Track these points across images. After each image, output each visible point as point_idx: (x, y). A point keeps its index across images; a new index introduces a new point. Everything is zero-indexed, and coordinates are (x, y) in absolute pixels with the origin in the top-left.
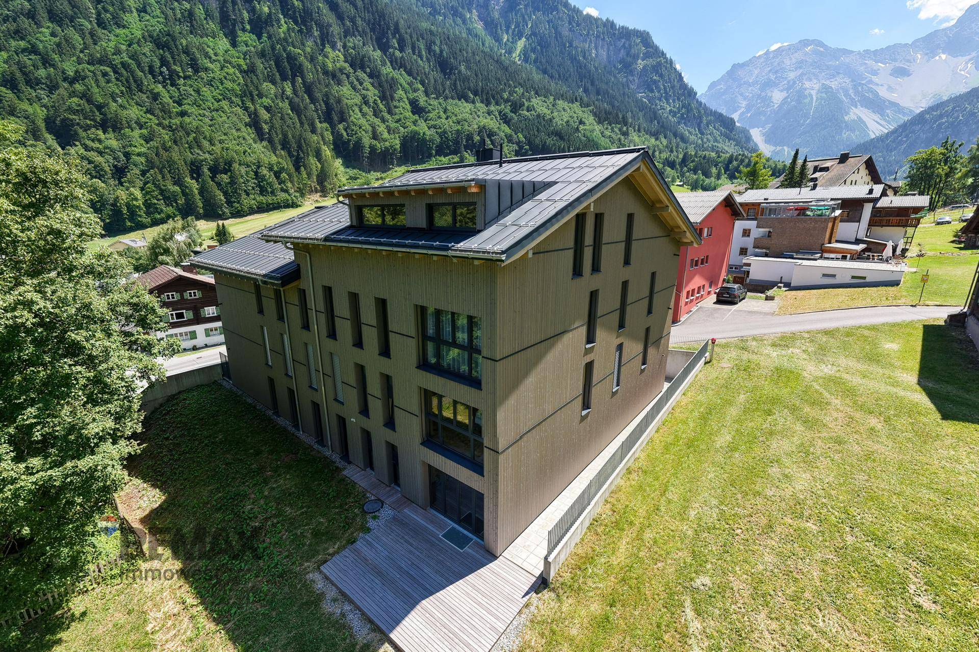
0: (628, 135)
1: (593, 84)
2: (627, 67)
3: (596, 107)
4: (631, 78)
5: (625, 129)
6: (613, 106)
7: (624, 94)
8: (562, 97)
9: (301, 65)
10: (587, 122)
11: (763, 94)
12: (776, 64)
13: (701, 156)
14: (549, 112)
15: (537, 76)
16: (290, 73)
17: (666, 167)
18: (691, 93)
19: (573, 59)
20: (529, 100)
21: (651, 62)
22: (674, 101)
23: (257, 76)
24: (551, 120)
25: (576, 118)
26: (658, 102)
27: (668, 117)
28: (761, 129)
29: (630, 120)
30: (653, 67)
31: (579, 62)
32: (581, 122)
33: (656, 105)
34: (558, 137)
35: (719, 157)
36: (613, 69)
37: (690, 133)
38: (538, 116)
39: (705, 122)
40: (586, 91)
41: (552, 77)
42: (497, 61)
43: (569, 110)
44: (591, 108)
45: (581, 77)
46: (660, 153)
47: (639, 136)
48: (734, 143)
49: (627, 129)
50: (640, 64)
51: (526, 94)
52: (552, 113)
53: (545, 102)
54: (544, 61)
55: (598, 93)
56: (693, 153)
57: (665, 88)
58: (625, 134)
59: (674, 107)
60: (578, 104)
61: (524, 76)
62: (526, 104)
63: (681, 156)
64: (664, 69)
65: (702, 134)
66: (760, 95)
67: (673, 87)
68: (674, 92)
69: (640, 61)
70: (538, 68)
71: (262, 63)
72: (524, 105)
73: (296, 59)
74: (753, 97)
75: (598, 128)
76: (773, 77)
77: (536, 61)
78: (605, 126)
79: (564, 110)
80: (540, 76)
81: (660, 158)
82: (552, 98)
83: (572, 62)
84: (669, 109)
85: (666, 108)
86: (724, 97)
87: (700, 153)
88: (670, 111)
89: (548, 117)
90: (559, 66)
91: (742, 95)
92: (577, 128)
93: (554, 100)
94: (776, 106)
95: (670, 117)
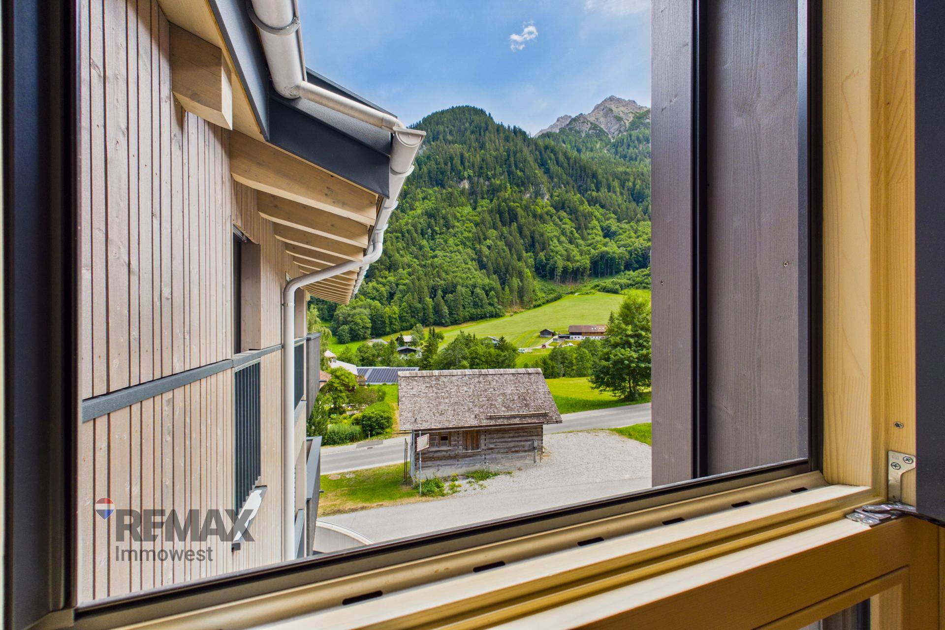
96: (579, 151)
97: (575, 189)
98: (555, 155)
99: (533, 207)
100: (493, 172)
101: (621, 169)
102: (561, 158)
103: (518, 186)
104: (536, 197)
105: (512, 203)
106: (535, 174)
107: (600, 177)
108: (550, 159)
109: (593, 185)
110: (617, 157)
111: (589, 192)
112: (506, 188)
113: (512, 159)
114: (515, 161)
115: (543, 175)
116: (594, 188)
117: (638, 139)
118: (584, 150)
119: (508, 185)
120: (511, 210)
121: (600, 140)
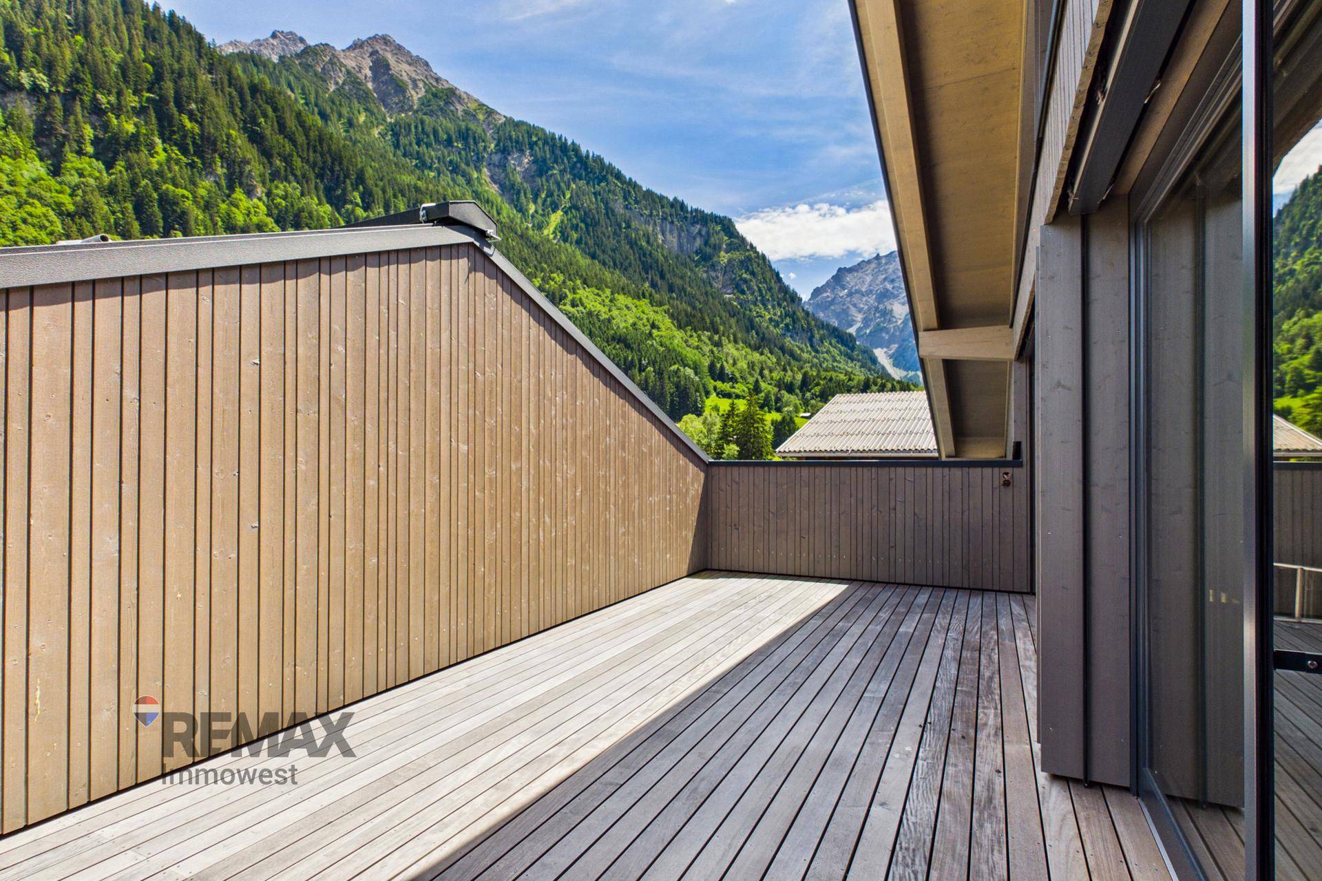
0: (722, 347)
1: (662, 277)
2: (706, 258)
3: (673, 307)
4: (713, 274)
5: (716, 337)
6: (694, 308)
7: (706, 293)
8: (624, 290)
9: (184, 213)
10: (661, 325)
11: (881, 307)
12: (890, 271)
13: (825, 378)
14: (606, 309)
15: (583, 261)
16: (161, 223)
17: (783, 392)
18: (794, 298)
19: (633, 244)
20: (574, 291)
21: (738, 256)
22: (773, 307)
23: (92, 222)
24: (609, 321)
25: (645, 321)
26: (752, 306)
27: (768, 327)
28: (885, 349)
29: (722, 328)
30: (742, 262)
31: (641, 248)
32: (653, 326)
33: (750, 311)
34: (622, 345)
35: (850, 379)
36: (688, 260)
37: (802, 350)
38: (590, 314)
39: (817, 336)
40: (653, 285)
41: (604, 264)
42: (522, 236)
43: (634, 309)
44: (666, 307)
45: (646, 268)
46: (771, 371)
47: (737, 349)
48: (859, 364)
49: (720, 337)
50: (724, 257)
51: (569, 283)
52: (610, 311)
53: (598, 295)
54: (591, 242)
55: (671, 290)
56: (815, 374)
57: (760, 290)
58: (718, 344)
59: (775, 314)
60: (647, 301)
61: (563, 258)
62: (570, 296)
63: (799, 377)
64: (755, 265)
65: (817, 351)
66: (877, 308)
67: (770, 289)
68: (772, 296)
69: (722, 253)
70: (583, 251)
71: (108, 204)
72: (566, 296)
73: (176, 204)
74: (869, 309)
75: (679, 335)
76: (889, 286)
77: (578, 242)
78: (689, 333)
79: (628, 308)
80: (588, 261)
81: (772, 379)
82: (608, 292)
83: (631, 247)
84: (768, 317)
85: (766, 315)
86: (832, 308)
87: (823, 374)
88: (771, 320)
89: (604, 316)
90: (613, 251)
91: (855, 305)
92: (650, 334)
93: (612, 293)
94: (900, 322)
95: (771, 328)
96: (324, 116)
97: (321, 192)
98: (275, 110)
99: (223, 206)
100: (113, 99)
101: (407, 179)
102: (291, 123)
103: (184, 151)
104: (231, 188)
105: (171, 187)
106: (229, 136)
107: (370, 182)
108: (265, 116)
109: (356, 194)
110: (399, 153)
111: (349, 207)
112: (151, 147)
113: (169, 87)
114: (177, 93)
115: (249, 146)
116: (359, 200)
117: (435, 132)
118: (334, 117)
119: (158, 141)
120: (166, 202)
121: (366, 110)
